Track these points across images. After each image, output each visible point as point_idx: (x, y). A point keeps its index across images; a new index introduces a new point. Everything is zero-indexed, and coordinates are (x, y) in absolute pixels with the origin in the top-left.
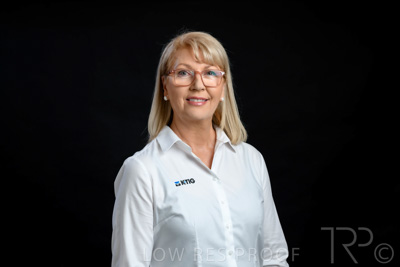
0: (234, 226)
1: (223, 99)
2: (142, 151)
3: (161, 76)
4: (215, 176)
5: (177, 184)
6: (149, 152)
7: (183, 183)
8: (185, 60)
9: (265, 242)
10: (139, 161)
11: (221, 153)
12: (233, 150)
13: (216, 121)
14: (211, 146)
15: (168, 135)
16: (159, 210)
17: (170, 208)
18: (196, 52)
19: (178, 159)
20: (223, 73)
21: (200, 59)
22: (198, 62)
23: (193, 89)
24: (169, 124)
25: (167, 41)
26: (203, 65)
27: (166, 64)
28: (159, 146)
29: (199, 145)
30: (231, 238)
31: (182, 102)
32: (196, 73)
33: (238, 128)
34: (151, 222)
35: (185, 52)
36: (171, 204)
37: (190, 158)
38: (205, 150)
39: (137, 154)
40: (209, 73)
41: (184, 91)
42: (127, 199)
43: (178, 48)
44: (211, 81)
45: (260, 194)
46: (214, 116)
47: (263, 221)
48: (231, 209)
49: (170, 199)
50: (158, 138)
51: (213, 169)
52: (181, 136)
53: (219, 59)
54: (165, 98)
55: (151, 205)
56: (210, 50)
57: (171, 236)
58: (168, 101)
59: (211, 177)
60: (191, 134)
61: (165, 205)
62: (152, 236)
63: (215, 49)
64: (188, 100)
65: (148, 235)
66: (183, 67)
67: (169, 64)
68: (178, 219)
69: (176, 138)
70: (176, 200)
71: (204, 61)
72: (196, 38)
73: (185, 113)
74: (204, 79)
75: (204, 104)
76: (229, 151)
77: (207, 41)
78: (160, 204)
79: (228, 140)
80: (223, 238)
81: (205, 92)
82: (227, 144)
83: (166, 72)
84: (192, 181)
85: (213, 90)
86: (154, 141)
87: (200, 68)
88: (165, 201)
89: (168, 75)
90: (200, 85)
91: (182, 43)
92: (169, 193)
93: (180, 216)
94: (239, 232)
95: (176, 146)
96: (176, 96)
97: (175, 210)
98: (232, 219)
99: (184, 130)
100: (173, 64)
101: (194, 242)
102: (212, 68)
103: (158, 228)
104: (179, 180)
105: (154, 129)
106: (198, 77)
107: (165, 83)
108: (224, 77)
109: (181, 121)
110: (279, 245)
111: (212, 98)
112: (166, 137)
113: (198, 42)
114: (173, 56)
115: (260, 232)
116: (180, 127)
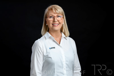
0: (66, 61)
1: (63, 23)
5: (50, 49)
6: (42, 39)
7: (52, 48)
8: (51, 14)
9: (75, 66)
10: (39, 41)
11: (63, 40)
13: (61, 31)
14: (60, 38)
16: (44, 56)
17: (48, 55)
18: (54, 11)
19: (51, 41)
20: (62, 16)
21: (55, 13)
22: (55, 14)
23: (54, 21)
24: (48, 31)
25: (46, 8)
27: (46, 15)
28: (45, 37)
29: (57, 37)
30: (65, 65)
31: (51, 25)
32: (54, 17)
33: (68, 33)
34: (42, 59)
36: (48, 54)
37: (54, 41)
38: (58, 39)
39: (39, 39)
40: (58, 16)
41: (51, 22)
43: (49, 10)
44: (59, 19)
45: (74, 52)
46: (61, 29)
47: (74, 60)
49: (48, 53)
51: (61, 45)
53: (61, 12)
54: (47, 25)
55: (42, 54)
56: (58, 10)
57: (48, 64)
59: (60, 47)
60: (54, 34)
61: (46, 54)
62: (42, 63)
63: (59, 10)
64: (53, 24)
65: (41, 63)
66: (51, 15)
68: (50, 59)
69: (50, 35)
70: (49, 53)
71: (56, 13)
73: (52, 28)
74: (57, 18)
75: (58, 25)
76: (65, 39)
77: (57, 7)
78: (45, 54)
79: (65, 36)
80: (62, 64)
81: (58, 22)
83: (46, 17)
84: (54, 48)
85: (60, 21)
86: (44, 36)
87: (55, 15)
88: (46, 53)
89: (47, 18)
90: (56, 20)
92: (48, 51)
94: (67, 63)
95: (50, 38)
96: (49, 23)
97: (49, 56)
99: (52, 33)
100: (48, 14)
103: (44, 61)
104: (51, 47)
106: (55, 18)
107: (46, 20)
108: (63, 17)
109: (51, 31)
110: (78, 67)
111: (60, 23)
112: (47, 35)
113: (54, 8)
114: (48, 12)
115: (73, 63)
116: (51, 32)
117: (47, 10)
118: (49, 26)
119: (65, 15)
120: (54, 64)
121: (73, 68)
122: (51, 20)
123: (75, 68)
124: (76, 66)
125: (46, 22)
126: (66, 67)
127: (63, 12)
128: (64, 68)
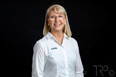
0: (68, 62)
1: (65, 24)
2: (42, 39)
6: (44, 40)
7: (53, 49)
9: (77, 67)
10: (41, 42)
11: (65, 40)
12: (68, 40)
13: (63, 31)
14: (62, 38)
17: (50, 56)
18: (56, 11)
19: (52, 42)
20: (64, 16)
23: (56, 21)
24: (50, 31)
25: (48, 8)
27: (48, 15)
28: (47, 38)
29: (58, 38)
30: (67, 66)
31: (53, 25)
32: (56, 17)
33: (70, 33)
34: (44, 60)
35: (53, 11)
36: (50, 55)
37: (56, 41)
38: (60, 39)
39: (40, 40)
40: (60, 16)
41: (53, 22)
42: (37, 53)
43: (51, 10)
44: (61, 19)
45: (76, 53)
46: (63, 29)
47: (76, 61)
48: (67, 57)
49: (50, 53)
50: (46, 35)
51: (63, 45)
53: (63, 12)
54: (48, 25)
55: (44, 55)
57: (50, 65)
59: (62, 47)
60: (56, 34)
61: (48, 55)
63: (61, 10)
64: (54, 25)
65: (43, 64)
68: (52, 59)
69: (52, 36)
70: (51, 54)
71: (58, 13)
73: (54, 29)
74: (59, 18)
75: (60, 26)
76: (67, 40)
77: (59, 7)
78: (47, 55)
79: (67, 37)
80: (64, 65)
81: (60, 22)
82: (67, 38)
83: (48, 17)
84: (56, 48)
85: (62, 21)
86: (45, 36)
87: (57, 15)
90: (58, 20)
91: (52, 8)
92: (49, 52)
93: (52, 58)
94: (69, 63)
95: (52, 38)
96: (51, 24)
97: (51, 57)
98: (68, 60)
100: (50, 14)
101: (56, 66)
103: (46, 62)
104: (52, 48)
105: (45, 33)
107: (48, 20)
109: (53, 31)
110: (81, 68)
111: (62, 24)
112: (49, 35)
113: (56, 8)
114: (50, 12)
115: (75, 64)
116: (53, 33)
117: (49, 10)
118: (50, 26)
120: (56, 65)
121: (76, 69)
122: (53, 20)
123: (77, 69)
124: (79, 67)
125: (47, 22)
126: (68, 68)
127: (65, 12)
128: (66, 69)
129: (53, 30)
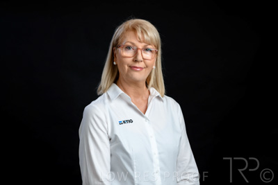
3: (113, 47)
4: (147, 119)
5: (121, 123)
7: (124, 122)
8: (130, 39)
15: (115, 90)
18: (139, 34)
21: (142, 40)
22: (140, 42)
23: (136, 61)
26: (143, 44)
27: (117, 40)
28: (108, 96)
31: (127, 67)
32: (138, 49)
35: (131, 33)
37: (130, 105)
41: (129, 61)
44: (148, 55)
48: (157, 141)
50: (107, 91)
52: (125, 90)
53: (154, 40)
54: (115, 63)
58: (117, 65)
60: (131, 89)
63: (152, 33)
64: (130, 67)
66: (129, 44)
67: (120, 40)
69: (120, 91)
71: (144, 42)
72: (140, 24)
73: (127, 75)
82: (158, 97)
83: (116, 45)
84: (131, 121)
86: (105, 94)
87: (141, 46)
90: (140, 58)
91: (130, 27)
95: (120, 97)
96: (123, 63)
98: (158, 149)
100: (123, 40)
102: (149, 47)
104: (122, 120)
106: (139, 52)
107: (115, 52)
108: (157, 53)
109: (124, 80)
111: (147, 67)
113: (141, 28)
116: (124, 84)
119: (162, 48)
122: (128, 54)
128: (155, 170)
129: (125, 77)
